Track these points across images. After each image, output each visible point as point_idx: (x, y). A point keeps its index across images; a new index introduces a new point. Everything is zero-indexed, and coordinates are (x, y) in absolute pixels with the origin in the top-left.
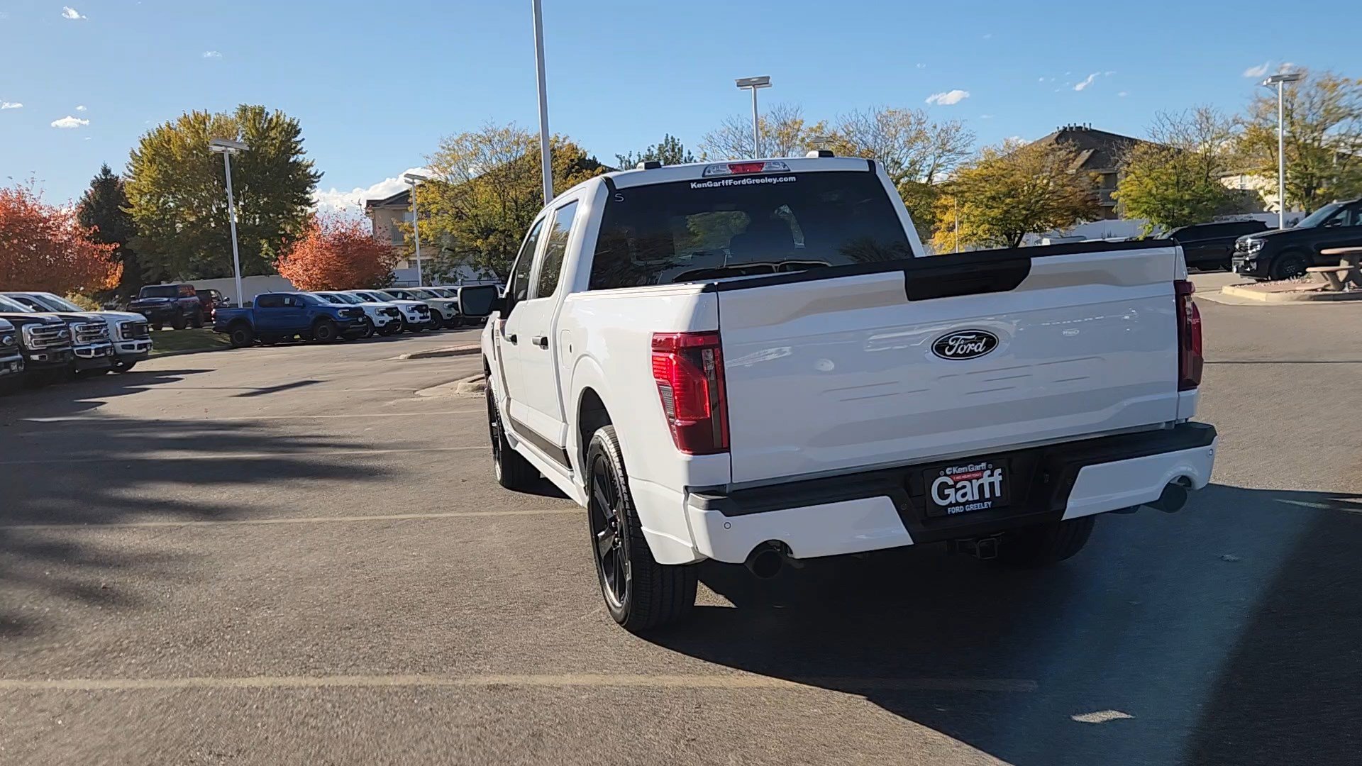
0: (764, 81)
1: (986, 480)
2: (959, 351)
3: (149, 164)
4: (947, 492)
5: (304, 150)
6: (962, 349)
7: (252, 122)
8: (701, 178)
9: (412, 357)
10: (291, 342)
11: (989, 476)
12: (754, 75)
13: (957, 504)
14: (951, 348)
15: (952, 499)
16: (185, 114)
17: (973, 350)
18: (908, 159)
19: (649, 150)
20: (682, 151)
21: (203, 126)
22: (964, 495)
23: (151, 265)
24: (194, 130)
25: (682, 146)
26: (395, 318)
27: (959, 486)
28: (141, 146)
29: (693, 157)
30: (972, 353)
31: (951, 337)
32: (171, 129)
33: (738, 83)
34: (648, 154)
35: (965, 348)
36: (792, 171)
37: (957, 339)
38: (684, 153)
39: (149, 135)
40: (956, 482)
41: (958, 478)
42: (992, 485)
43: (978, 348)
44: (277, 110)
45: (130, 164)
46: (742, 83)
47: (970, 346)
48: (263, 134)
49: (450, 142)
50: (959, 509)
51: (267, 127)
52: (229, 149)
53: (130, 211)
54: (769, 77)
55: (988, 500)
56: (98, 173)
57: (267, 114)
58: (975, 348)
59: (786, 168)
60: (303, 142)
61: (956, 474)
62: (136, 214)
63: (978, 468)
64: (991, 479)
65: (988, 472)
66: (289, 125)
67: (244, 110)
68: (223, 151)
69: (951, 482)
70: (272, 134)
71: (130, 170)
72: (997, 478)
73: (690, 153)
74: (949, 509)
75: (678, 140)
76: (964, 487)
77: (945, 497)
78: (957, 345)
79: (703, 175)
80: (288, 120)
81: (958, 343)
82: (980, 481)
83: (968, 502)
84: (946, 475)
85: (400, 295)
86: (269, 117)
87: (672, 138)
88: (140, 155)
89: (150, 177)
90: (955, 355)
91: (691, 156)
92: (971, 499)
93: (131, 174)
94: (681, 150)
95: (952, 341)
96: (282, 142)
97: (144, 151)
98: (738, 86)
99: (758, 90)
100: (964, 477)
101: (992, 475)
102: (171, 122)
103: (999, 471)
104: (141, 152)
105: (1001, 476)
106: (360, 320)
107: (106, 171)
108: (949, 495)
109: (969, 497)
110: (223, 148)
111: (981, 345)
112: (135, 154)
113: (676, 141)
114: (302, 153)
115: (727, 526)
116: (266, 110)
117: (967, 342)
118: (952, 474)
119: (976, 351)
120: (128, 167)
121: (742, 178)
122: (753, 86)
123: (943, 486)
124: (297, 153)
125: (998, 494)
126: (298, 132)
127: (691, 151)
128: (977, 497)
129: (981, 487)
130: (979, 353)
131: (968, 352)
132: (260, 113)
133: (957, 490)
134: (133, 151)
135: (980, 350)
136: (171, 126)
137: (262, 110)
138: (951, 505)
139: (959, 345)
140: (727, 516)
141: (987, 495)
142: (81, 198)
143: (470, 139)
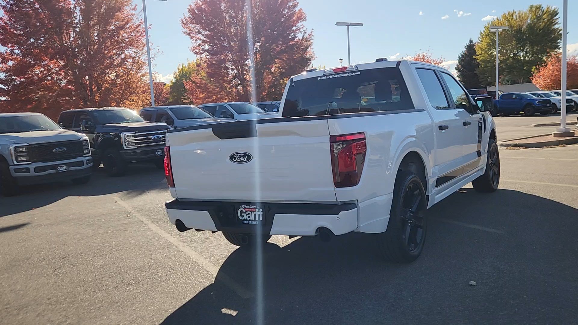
2: (238, 160)
3: (486, 37)
4: (243, 214)
5: (559, 23)
6: (239, 159)
7: (534, 12)
8: (322, 75)
9: (535, 126)
10: (517, 115)
11: (258, 211)
13: (247, 220)
14: (235, 159)
15: (244, 218)
16: (504, 13)
17: (243, 160)
21: (511, 17)
22: (249, 217)
23: (483, 80)
24: (507, 20)
27: (247, 213)
28: (484, 29)
30: (243, 161)
31: (235, 154)
32: (498, 20)
35: (240, 159)
36: (359, 70)
37: (237, 155)
39: (488, 24)
40: (246, 211)
41: (247, 210)
42: (259, 215)
43: (245, 159)
44: (548, 5)
45: (479, 37)
47: (242, 158)
48: (539, 18)
50: (247, 222)
51: (542, 14)
52: (499, 30)
53: (477, 57)
55: (257, 221)
56: (468, 43)
57: (542, 8)
58: (244, 159)
59: (357, 69)
60: (559, 19)
61: (247, 208)
62: (479, 58)
63: (254, 207)
64: (259, 213)
66: (553, 11)
67: (532, 7)
68: (496, 31)
69: (244, 211)
70: (544, 17)
71: (480, 40)
74: (243, 221)
76: (249, 214)
77: (243, 216)
78: (237, 157)
79: (323, 74)
80: (553, 9)
81: (238, 157)
82: (255, 213)
83: (250, 220)
84: (242, 208)
86: (543, 9)
88: (483, 33)
89: (486, 42)
90: (237, 161)
92: (251, 219)
93: (479, 42)
95: (236, 156)
96: (548, 20)
97: (485, 31)
100: (249, 210)
101: (259, 211)
102: (498, 17)
103: (262, 210)
104: (484, 32)
105: (262, 212)
106: (548, 105)
107: (471, 41)
108: (244, 216)
109: (251, 218)
110: (496, 30)
111: (246, 158)
112: (482, 33)
114: (558, 24)
116: (542, 6)
117: (240, 157)
118: (244, 208)
119: (244, 160)
120: (478, 39)
121: (338, 74)
123: (242, 212)
124: (556, 24)
125: (261, 219)
126: (558, 14)
128: (253, 219)
129: (255, 215)
130: (245, 161)
131: (241, 161)
132: (539, 8)
133: (247, 215)
134: (481, 32)
135: (245, 160)
136: (499, 19)
137: (540, 6)
138: (244, 220)
139: (238, 158)
141: (257, 219)
142: (460, 54)
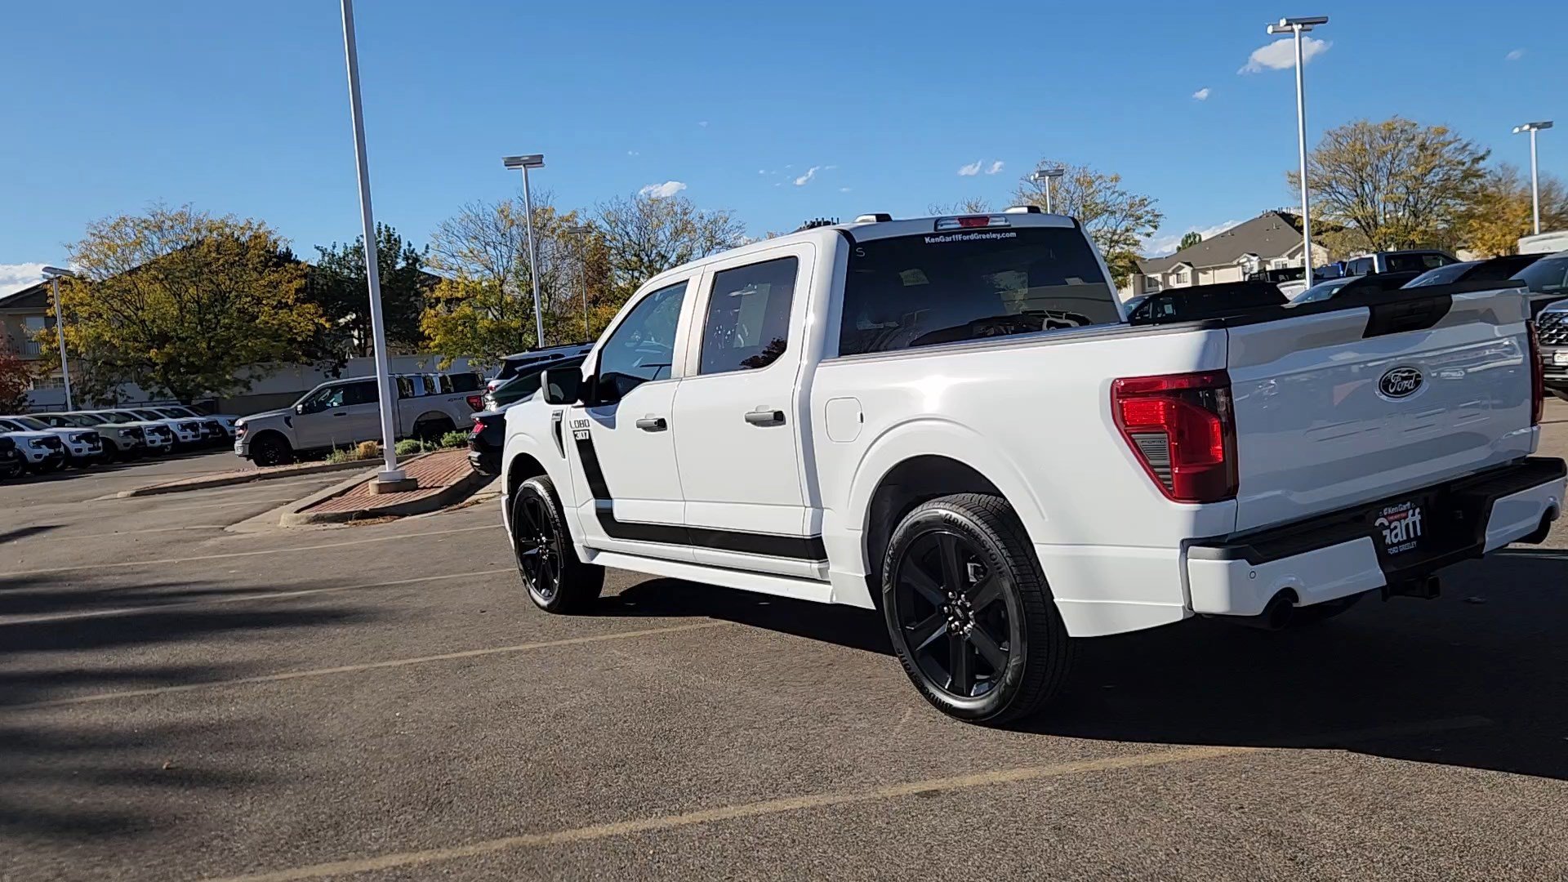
0: (537, 161)
1: (1410, 520)
2: (1398, 389)
4: (1384, 533)
6: (1400, 386)
8: (932, 231)
9: (137, 494)
12: (526, 153)
13: (1392, 545)
14: (1393, 385)
15: (1388, 540)
17: (1407, 388)
18: (675, 253)
19: (358, 241)
20: (400, 242)
22: (1396, 536)
25: (399, 236)
26: (57, 450)
27: (1392, 526)
29: (414, 249)
30: (1407, 390)
31: (1391, 374)
33: (505, 162)
34: (356, 244)
35: (1402, 385)
36: (1013, 226)
37: (1397, 376)
38: (402, 245)
40: (1390, 523)
41: (1392, 518)
42: (1414, 523)
43: (1410, 385)
46: (511, 162)
47: (1405, 383)
49: (102, 228)
50: (1393, 550)
54: (542, 156)
55: (1413, 540)
58: (1408, 386)
59: (1008, 223)
61: (1391, 515)
63: (1405, 507)
64: (1414, 519)
65: (1411, 512)
69: (1387, 524)
72: (1418, 518)
73: (410, 245)
74: (1388, 550)
75: (394, 229)
76: (1396, 528)
77: (1382, 538)
78: (1396, 382)
79: (935, 229)
81: (1397, 380)
82: (1407, 521)
83: (1400, 543)
84: (1383, 516)
85: (54, 422)
87: (386, 227)
90: (1396, 392)
91: (412, 248)
92: (1401, 540)
94: (398, 241)
95: (1393, 378)
98: (506, 165)
99: (529, 170)
100: (1396, 517)
101: (1413, 515)
103: (1418, 510)
105: (1419, 516)
106: (10, 454)
108: (1386, 536)
109: (1400, 538)
111: (1412, 382)
113: (391, 230)
115: (1253, 575)
117: (1403, 379)
118: (1388, 514)
119: (1409, 388)
121: (969, 233)
122: (524, 166)
123: (1382, 527)
125: (1419, 534)
127: (411, 242)
128: (1405, 538)
129: (1407, 527)
130: (1411, 390)
131: (1404, 389)
133: (1391, 531)
135: (1412, 387)
138: (1388, 546)
139: (1398, 383)
140: (1252, 564)
141: (1412, 535)
143: (131, 224)
